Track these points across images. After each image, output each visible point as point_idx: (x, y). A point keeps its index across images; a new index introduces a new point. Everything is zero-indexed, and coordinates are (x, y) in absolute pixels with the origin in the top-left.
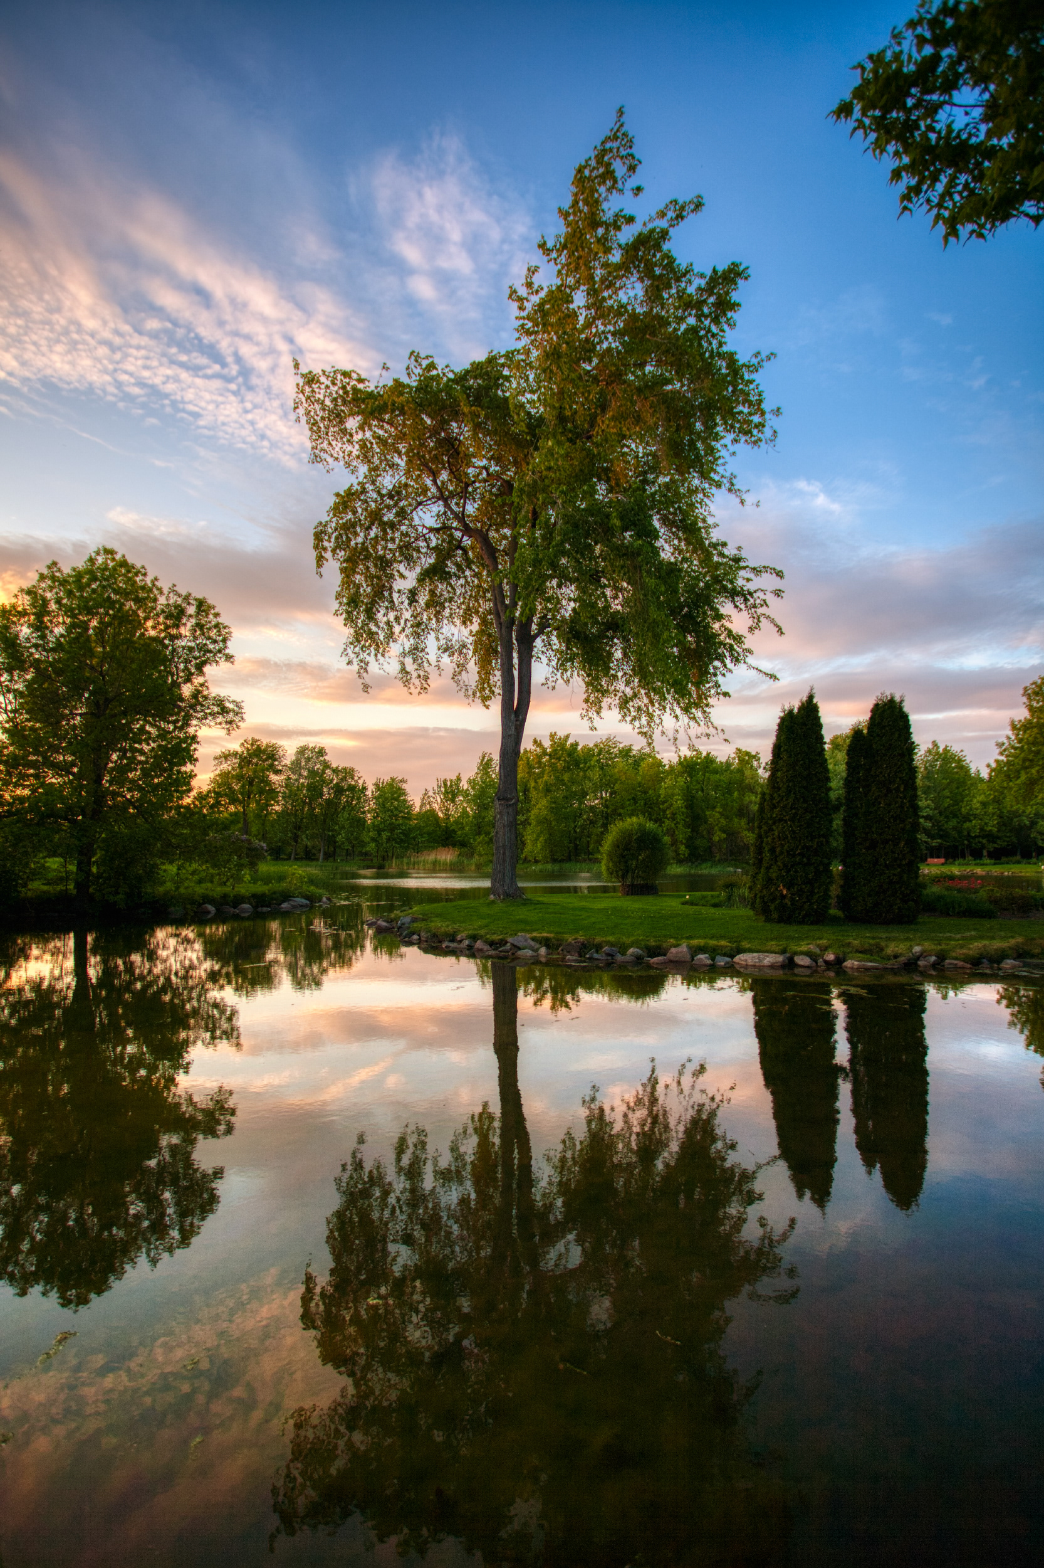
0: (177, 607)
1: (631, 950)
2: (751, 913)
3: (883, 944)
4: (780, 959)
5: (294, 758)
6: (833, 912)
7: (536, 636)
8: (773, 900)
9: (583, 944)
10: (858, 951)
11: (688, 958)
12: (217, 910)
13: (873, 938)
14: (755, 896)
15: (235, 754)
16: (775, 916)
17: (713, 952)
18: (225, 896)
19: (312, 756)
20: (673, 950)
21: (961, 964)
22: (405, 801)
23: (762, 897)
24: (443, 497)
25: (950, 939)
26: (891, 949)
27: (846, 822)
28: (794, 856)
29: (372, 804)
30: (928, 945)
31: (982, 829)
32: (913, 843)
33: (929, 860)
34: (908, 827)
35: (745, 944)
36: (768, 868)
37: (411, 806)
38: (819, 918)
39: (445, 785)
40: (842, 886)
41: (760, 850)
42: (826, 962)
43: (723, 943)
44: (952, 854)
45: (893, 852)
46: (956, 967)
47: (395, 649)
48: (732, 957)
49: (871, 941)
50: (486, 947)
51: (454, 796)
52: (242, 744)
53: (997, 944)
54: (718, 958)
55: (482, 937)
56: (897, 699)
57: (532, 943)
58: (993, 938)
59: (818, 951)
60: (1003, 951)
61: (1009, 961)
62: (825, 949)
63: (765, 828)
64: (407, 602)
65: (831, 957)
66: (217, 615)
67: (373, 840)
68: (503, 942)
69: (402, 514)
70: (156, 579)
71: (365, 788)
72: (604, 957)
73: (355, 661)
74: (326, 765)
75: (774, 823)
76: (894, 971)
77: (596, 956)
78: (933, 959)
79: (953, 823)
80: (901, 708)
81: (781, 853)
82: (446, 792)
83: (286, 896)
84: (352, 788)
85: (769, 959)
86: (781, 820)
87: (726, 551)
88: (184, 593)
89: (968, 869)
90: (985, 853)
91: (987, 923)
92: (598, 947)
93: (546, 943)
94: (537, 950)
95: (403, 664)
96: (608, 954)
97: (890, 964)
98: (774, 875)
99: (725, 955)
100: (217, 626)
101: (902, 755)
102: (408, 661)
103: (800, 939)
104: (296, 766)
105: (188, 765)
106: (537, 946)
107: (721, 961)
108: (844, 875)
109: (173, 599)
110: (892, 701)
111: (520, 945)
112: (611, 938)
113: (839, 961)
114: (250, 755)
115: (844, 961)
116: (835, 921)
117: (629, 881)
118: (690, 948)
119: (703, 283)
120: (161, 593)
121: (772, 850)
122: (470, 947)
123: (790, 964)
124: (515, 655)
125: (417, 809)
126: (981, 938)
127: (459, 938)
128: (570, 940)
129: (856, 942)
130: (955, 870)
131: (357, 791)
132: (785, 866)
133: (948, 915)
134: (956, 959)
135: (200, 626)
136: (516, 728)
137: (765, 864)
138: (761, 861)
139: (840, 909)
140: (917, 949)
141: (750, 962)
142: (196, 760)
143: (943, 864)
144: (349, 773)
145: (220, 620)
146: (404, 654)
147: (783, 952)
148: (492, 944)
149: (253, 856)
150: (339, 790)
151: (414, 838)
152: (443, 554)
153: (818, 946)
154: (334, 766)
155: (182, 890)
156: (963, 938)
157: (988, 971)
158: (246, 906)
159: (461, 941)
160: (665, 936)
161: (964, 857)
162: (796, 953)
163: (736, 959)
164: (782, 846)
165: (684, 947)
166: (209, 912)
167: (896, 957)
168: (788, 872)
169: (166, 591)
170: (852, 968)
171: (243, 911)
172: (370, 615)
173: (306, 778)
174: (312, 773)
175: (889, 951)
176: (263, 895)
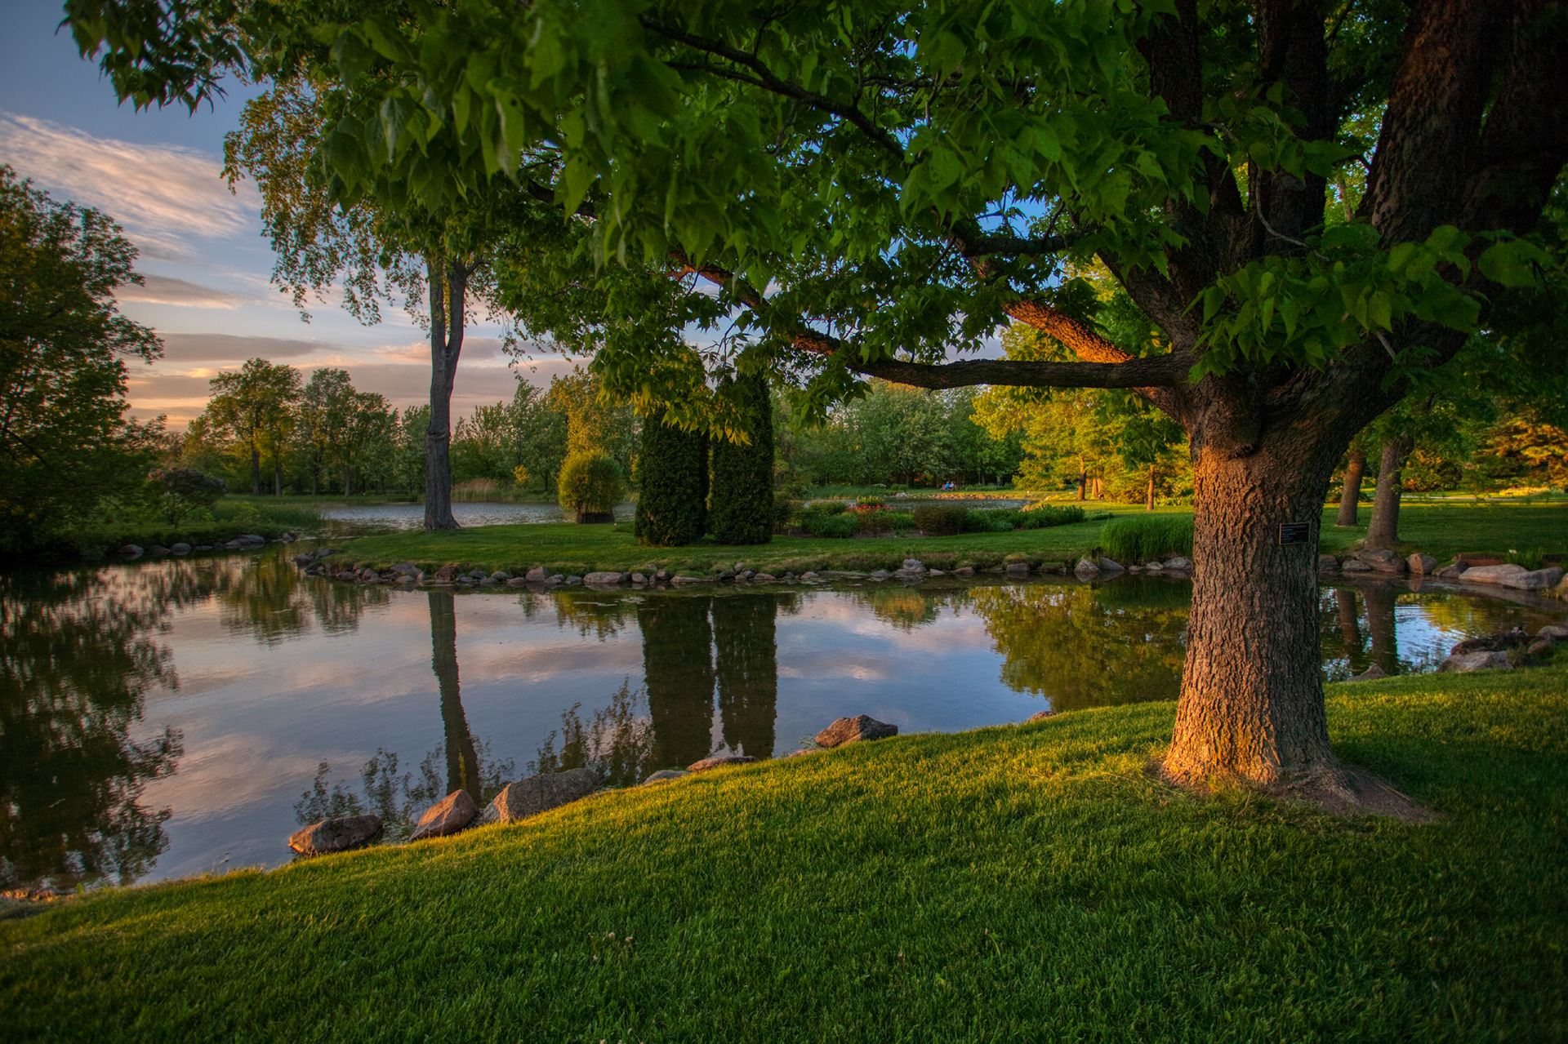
0: (57, 217)
1: (496, 573)
3: (714, 561)
4: (618, 576)
5: (310, 383)
8: (644, 526)
10: (686, 568)
12: (146, 550)
13: (705, 557)
15: (237, 377)
16: (645, 539)
17: (568, 572)
19: (331, 382)
20: (532, 572)
21: (767, 576)
26: (719, 565)
28: (659, 487)
29: (403, 434)
31: (992, 458)
35: (600, 565)
39: (486, 413)
42: (657, 577)
43: (581, 564)
46: (763, 578)
47: (341, 275)
48: (583, 576)
49: (702, 560)
50: (375, 575)
51: (495, 424)
52: (246, 366)
54: (570, 577)
55: (373, 566)
57: (415, 570)
61: (810, 573)
65: (663, 574)
66: (118, 228)
71: (394, 416)
72: (471, 580)
73: (291, 289)
74: (350, 392)
77: (464, 579)
78: (749, 572)
79: (968, 451)
81: (649, 484)
82: (487, 421)
83: (236, 533)
84: (381, 416)
85: (609, 577)
89: (972, 494)
92: (468, 572)
95: (350, 292)
97: (708, 579)
99: (577, 574)
100: (118, 241)
102: (356, 289)
104: (313, 392)
105: (115, 394)
106: (419, 572)
113: (669, 577)
114: (254, 378)
115: (674, 576)
117: (583, 510)
118: (548, 569)
122: (361, 575)
123: (626, 581)
125: (455, 439)
128: (447, 565)
131: (385, 420)
132: (654, 495)
134: (765, 572)
136: (447, 364)
140: (739, 565)
141: (596, 579)
142: (125, 389)
144: (376, 399)
145: (123, 235)
146: (351, 282)
148: (380, 572)
150: (365, 418)
154: (359, 392)
157: (791, 582)
158: (182, 545)
162: (634, 572)
163: (586, 577)
164: (651, 477)
165: (540, 570)
166: (133, 553)
167: (718, 572)
168: (654, 500)
170: (679, 583)
171: (179, 550)
172: (305, 238)
173: (327, 405)
174: (333, 400)
175: (715, 568)
176: (207, 533)
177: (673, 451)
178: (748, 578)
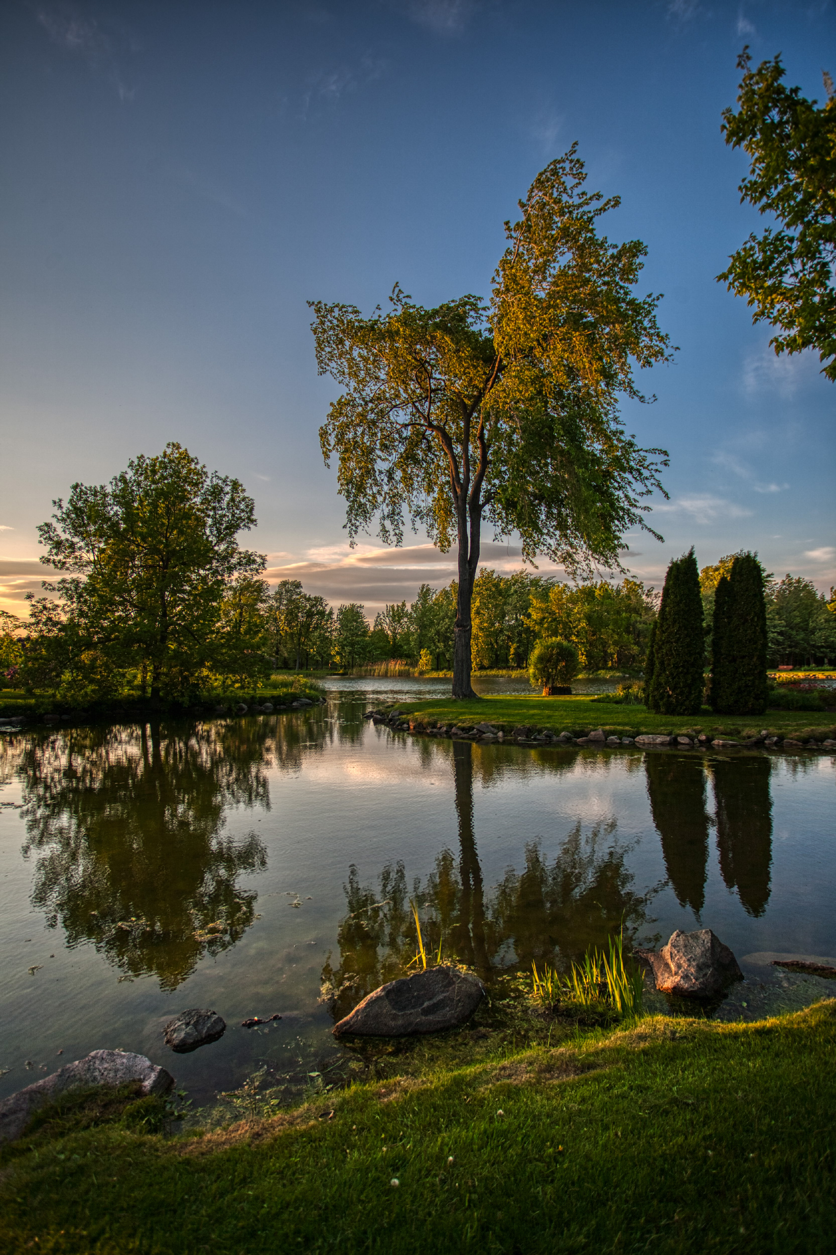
0: (218, 487)
1: (563, 733)
2: (645, 708)
3: (740, 729)
4: (667, 739)
5: (276, 590)
6: (703, 707)
7: (484, 505)
8: (662, 699)
9: (529, 729)
10: (722, 734)
11: (603, 738)
12: (249, 707)
13: (733, 725)
14: (648, 696)
16: (663, 709)
17: (620, 734)
18: (253, 698)
19: (291, 589)
20: (592, 733)
21: (795, 742)
22: (363, 622)
23: (654, 696)
24: (412, 401)
25: (788, 725)
26: (746, 732)
27: (715, 643)
28: (677, 668)
29: (337, 625)
30: (772, 729)
31: (825, 640)
32: (762, 658)
33: (781, 667)
34: (759, 647)
35: (643, 729)
36: (658, 676)
37: (367, 626)
38: (695, 711)
39: (393, 609)
40: (711, 689)
41: (651, 663)
42: (699, 741)
43: (627, 728)
44: (798, 662)
45: (749, 664)
46: (791, 744)
47: (378, 514)
48: (634, 738)
49: (732, 727)
50: (460, 732)
51: (400, 618)
53: (822, 729)
54: (624, 738)
55: (455, 725)
56: (752, 555)
57: (493, 729)
58: (818, 725)
59: (694, 734)
60: (826, 733)
61: (829, 740)
62: (699, 732)
63: (656, 647)
64: (386, 479)
65: (703, 738)
67: (338, 653)
68: (472, 728)
69: (382, 414)
70: (204, 467)
71: (331, 613)
72: (544, 738)
73: (349, 526)
74: (301, 595)
75: (663, 644)
76: (748, 747)
77: (538, 737)
78: (775, 739)
79: (802, 635)
80: (755, 561)
81: (669, 665)
82: (394, 616)
85: (659, 739)
86: (668, 642)
87: (622, 438)
88: (223, 477)
89: (812, 674)
90: (826, 661)
91: (817, 715)
92: (540, 731)
93: (502, 728)
94: (496, 734)
95: (383, 525)
96: (547, 736)
97: (744, 742)
98: (663, 681)
99: (629, 736)
100: (244, 499)
101: (755, 595)
102: (387, 523)
103: (682, 725)
104: (278, 596)
106: (496, 731)
107: (626, 741)
108: (713, 680)
109: (215, 481)
110: (748, 557)
111: (484, 730)
112: (548, 725)
113: (709, 740)
115: (713, 740)
116: (705, 713)
117: (550, 685)
118: (604, 732)
119: (615, 251)
120: (207, 477)
121: (662, 663)
122: (447, 732)
123: (674, 743)
124: (468, 519)
125: (372, 629)
126: (811, 725)
127: (439, 725)
128: (519, 726)
129: (721, 728)
130: (801, 675)
131: (325, 615)
132: (671, 674)
133: (789, 709)
134: (792, 739)
135: (233, 500)
136: (470, 574)
137: (655, 673)
138: (652, 670)
139: (709, 704)
140: (764, 732)
141: (646, 741)
143: (791, 670)
144: (318, 601)
145: (246, 494)
146: (384, 518)
147: (669, 734)
148: (463, 729)
149: (267, 668)
150: (310, 614)
151: (369, 652)
152: (413, 443)
153: (695, 730)
154: (307, 595)
155: (228, 693)
156: (797, 725)
157: (815, 747)
158: (268, 704)
159: (440, 728)
160: (587, 724)
161: (809, 664)
162: (679, 735)
163: (637, 739)
164: (669, 660)
165: (600, 731)
166: (243, 709)
167: (749, 737)
168: (673, 679)
169: (210, 475)
170: (718, 745)
171: (267, 708)
173: (285, 605)
174: (290, 601)
175: (744, 734)
176: (279, 696)
177: (688, 640)
178: (776, 744)
